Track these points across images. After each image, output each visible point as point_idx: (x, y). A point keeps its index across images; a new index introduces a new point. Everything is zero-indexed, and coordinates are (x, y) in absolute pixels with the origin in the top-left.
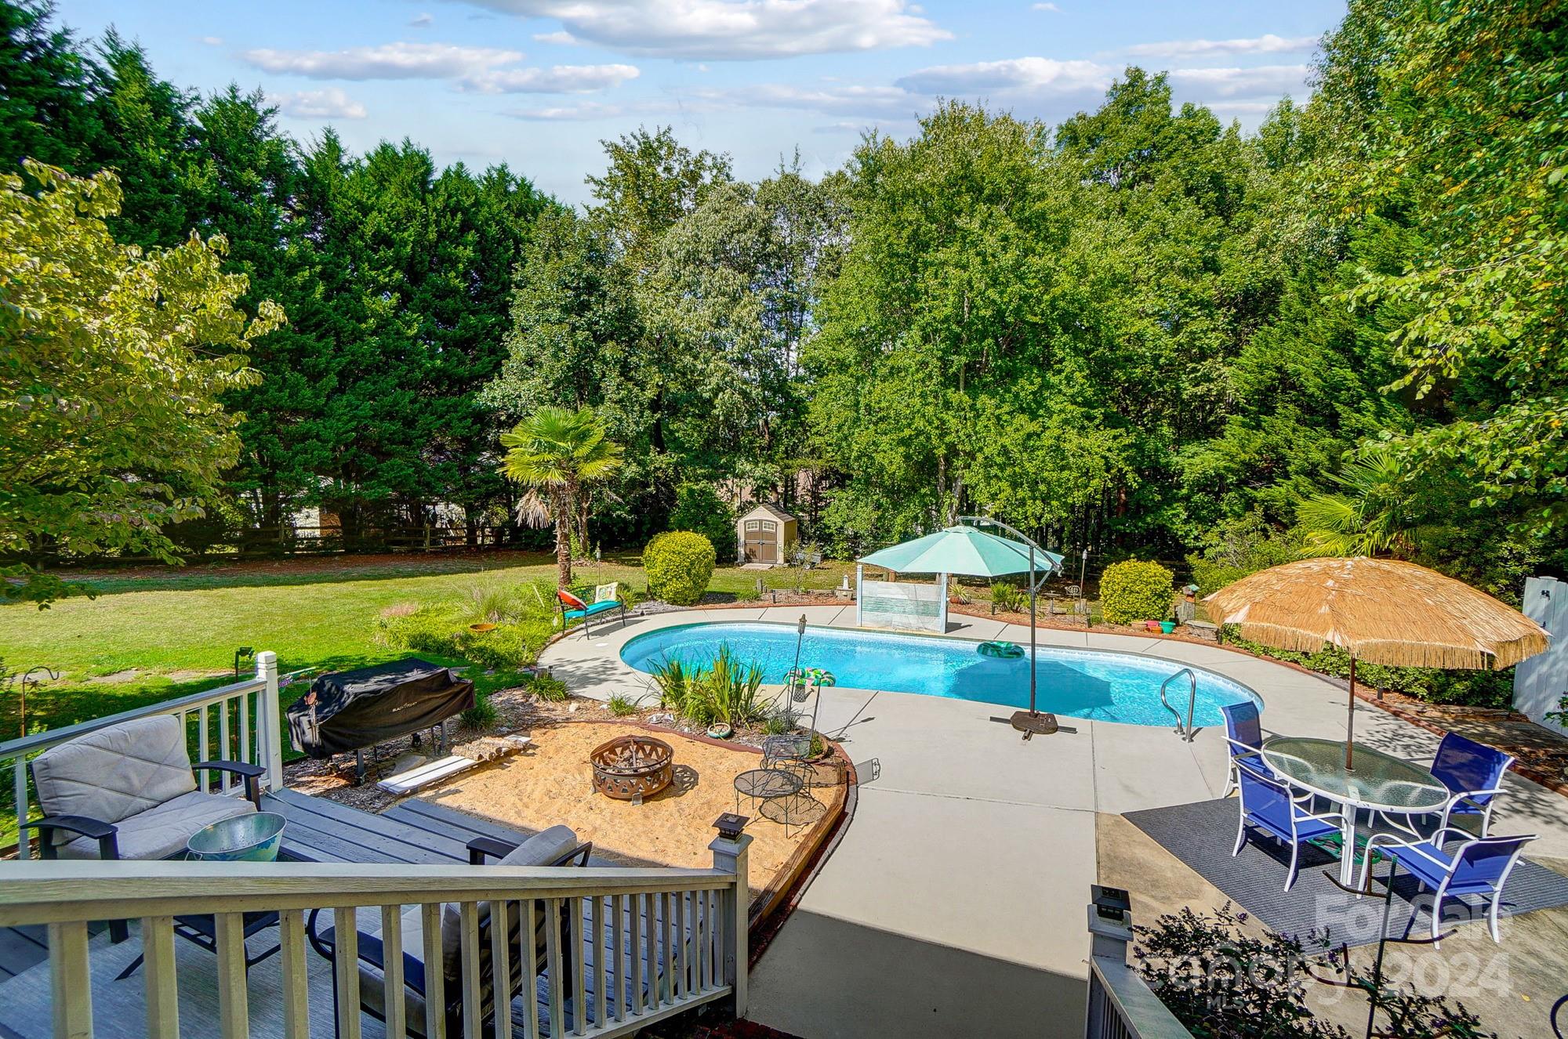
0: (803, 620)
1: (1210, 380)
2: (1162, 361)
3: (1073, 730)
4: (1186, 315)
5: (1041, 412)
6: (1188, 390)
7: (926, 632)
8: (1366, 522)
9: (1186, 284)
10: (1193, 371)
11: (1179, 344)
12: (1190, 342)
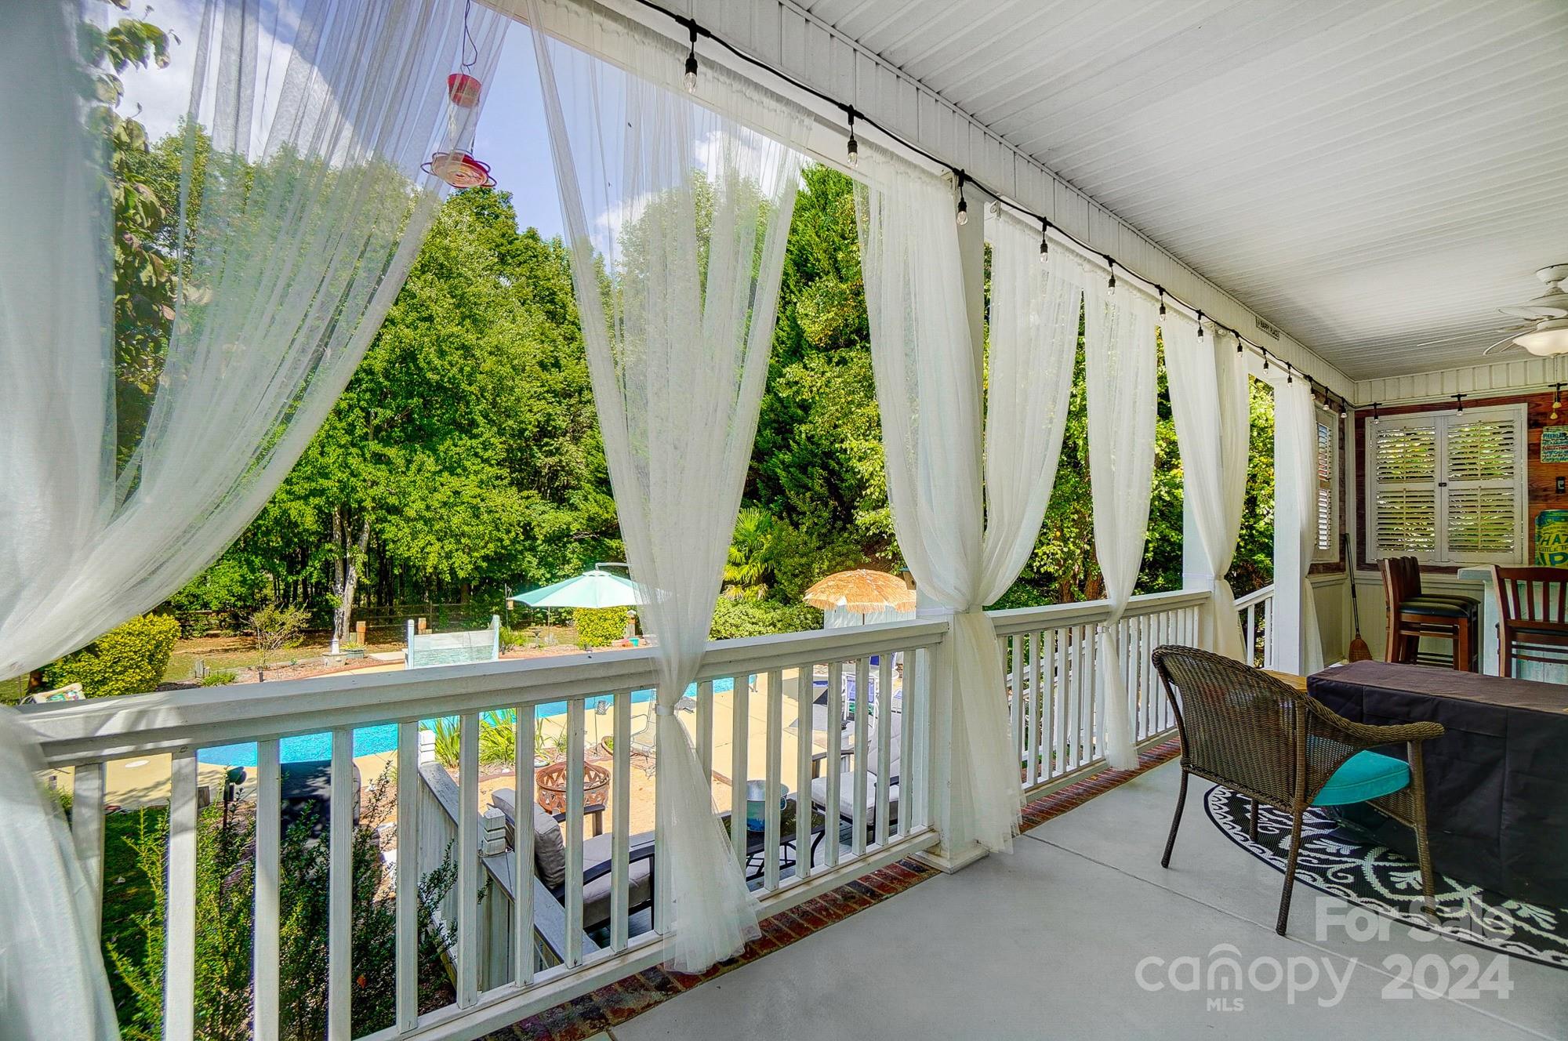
1: (561, 454)
6: (540, 460)
8: (747, 558)
9: (545, 376)
10: (547, 444)
11: (539, 422)
12: (548, 421)
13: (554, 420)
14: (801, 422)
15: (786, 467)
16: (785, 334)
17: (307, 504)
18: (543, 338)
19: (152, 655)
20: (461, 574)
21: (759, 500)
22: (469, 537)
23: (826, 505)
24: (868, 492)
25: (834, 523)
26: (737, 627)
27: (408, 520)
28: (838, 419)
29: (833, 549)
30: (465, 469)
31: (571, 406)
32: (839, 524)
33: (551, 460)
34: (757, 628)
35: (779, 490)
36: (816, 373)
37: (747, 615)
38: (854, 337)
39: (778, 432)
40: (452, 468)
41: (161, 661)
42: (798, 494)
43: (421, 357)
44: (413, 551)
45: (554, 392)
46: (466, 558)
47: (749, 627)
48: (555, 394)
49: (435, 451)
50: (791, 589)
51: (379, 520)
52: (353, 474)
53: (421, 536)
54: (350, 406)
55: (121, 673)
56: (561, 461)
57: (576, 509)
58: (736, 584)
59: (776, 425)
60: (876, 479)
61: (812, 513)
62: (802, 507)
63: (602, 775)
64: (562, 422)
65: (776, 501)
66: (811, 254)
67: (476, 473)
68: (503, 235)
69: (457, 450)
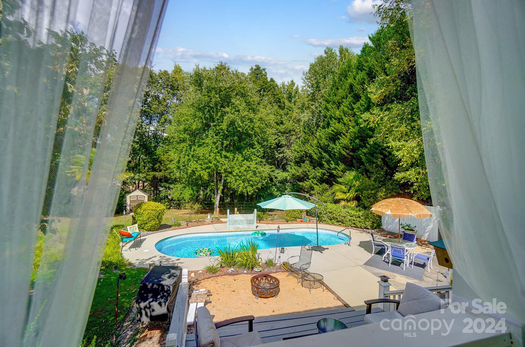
0: (279, 227)
1: (283, 153)
3: (328, 249)
7: (250, 230)
8: (349, 190)
9: (278, 127)
10: (279, 150)
11: (276, 143)
12: (279, 143)
13: (281, 142)
14: (371, 137)
15: (365, 154)
16: (364, 102)
17: (205, 171)
18: (277, 114)
19: (158, 216)
20: (250, 194)
21: (354, 168)
22: (252, 181)
23: (383, 169)
24: (401, 164)
25: (386, 176)
26: (344, 217)
27: (234, 176)
28: (387, 134)
29: (386, 187)
30: (251, 159)
31: (287, 137)
32: (389, 177)
33: (281, 155)
34: (352, 218)
35: (362, 163)
36: (376, 116)
37: (348, 213)
38: (393, 98)
39: (361, 140)
40: (247, 159)
41: (160, 218)
42: (370, 165)
43: (236, 123)
44: (235, 186)
45: (281, 132)
46: (251, 188)
47: (349, 217)
48: (282, 133)
49: (242, 154)
50: (366, 203)
51: (226, 176)
52: (218, 162)
53: (238, 181)
54: (217, 141)
55: (150, 221)
56: (284, 155)
57: (288, 172)
58: (344, 200)
59: (360, 138)
60: (405, 158)
61: (376, 172)
62: (371, 170)
63: (277, 282)
64: (283, 142)
65: (361, 168)
66: (374, 69)
67: (255, 160)
68: (264, 82)
69: (249, 153)
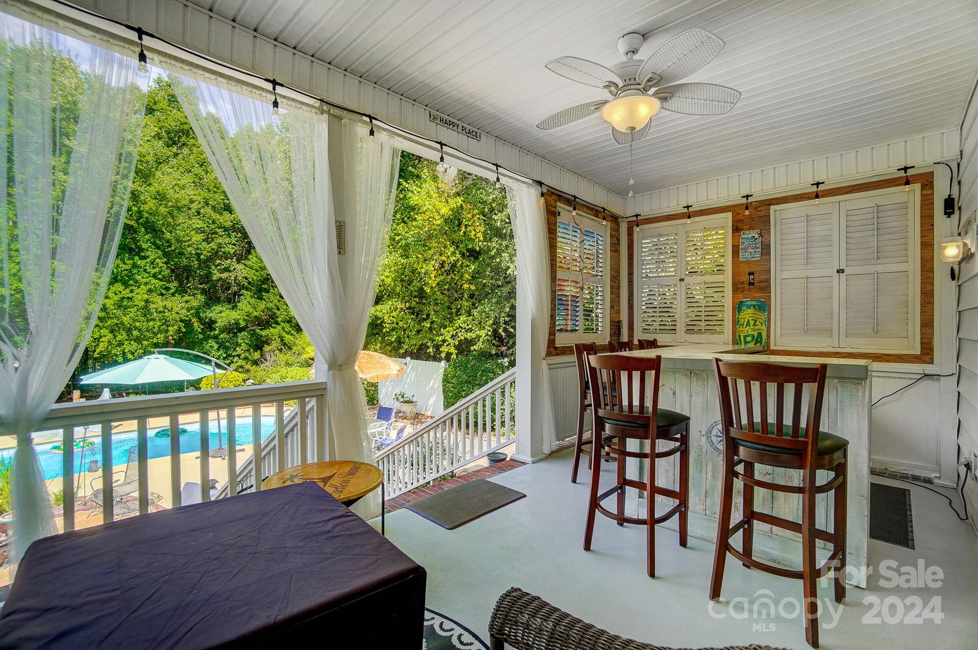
2: (202, 257)
4: (216, 233)
5: (131, 282)
6: (216, 275)
11: (212, 249)
30: (136, 282)
33: (224, 276)
48: (226, 229)
56: (231, 276)
57: (240, 309)
67: (146, 284)
69: (126, 267)
